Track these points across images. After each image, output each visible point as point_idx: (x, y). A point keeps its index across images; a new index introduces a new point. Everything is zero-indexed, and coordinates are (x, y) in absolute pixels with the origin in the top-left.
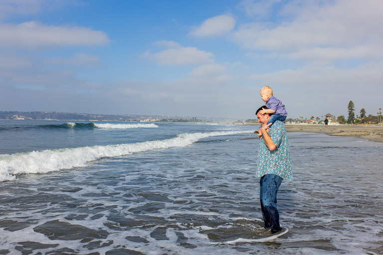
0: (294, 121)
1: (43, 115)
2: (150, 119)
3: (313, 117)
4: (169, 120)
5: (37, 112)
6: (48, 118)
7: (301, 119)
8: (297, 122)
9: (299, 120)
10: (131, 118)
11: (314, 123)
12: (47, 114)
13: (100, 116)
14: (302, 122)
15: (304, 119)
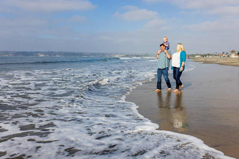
0: (211, 55)
1: (55, 54)
2: (119, 55)
3: (224, 53)
4: (131, 55)
5: (51, 52)
6: (58, 55)
7: (216, 54)
8: (213, 56)
9: (214, 55)
10: (107, 54)
11: (225, 56)
12: (57, 53)
13: (88, 54)
14: (216, 56)
15: (218, 54)
